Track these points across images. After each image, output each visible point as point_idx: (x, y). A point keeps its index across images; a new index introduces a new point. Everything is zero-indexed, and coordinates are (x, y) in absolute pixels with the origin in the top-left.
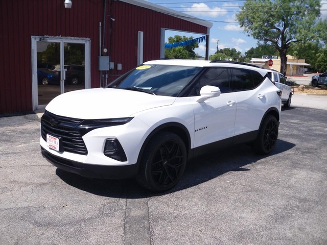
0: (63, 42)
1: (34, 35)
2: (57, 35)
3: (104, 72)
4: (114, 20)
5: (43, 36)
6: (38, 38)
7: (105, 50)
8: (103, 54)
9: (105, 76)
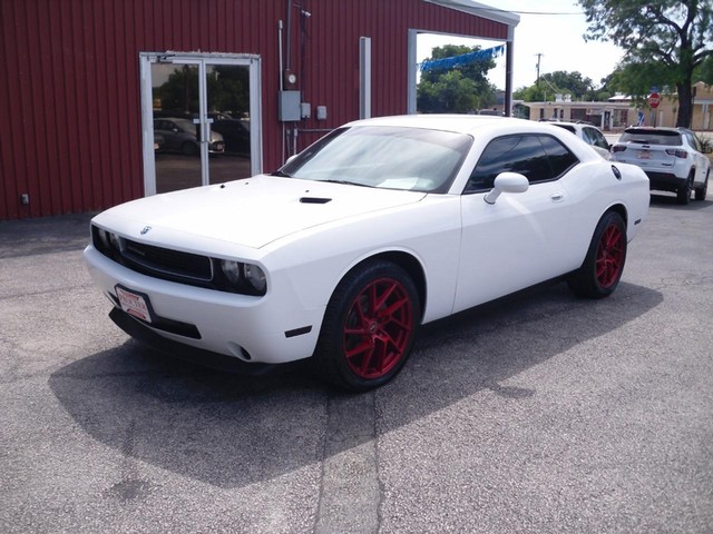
0: (204, 63)
1: (145, 51)
2: (191, 50)
3: (290, 124)
4: (308, 14)
5: (164, 51)
6: (153, 56)
7: (292, 79)
8: (287, 86)
9: (292, 133)
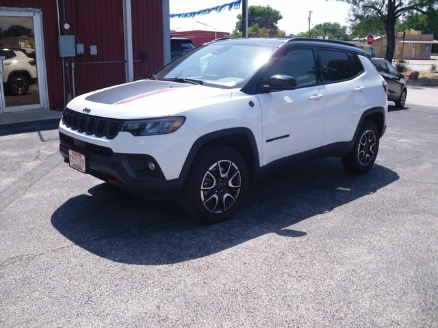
3: (69, 59)
7: (67, 26)
8: (64, 32)
9: (70, 66)
